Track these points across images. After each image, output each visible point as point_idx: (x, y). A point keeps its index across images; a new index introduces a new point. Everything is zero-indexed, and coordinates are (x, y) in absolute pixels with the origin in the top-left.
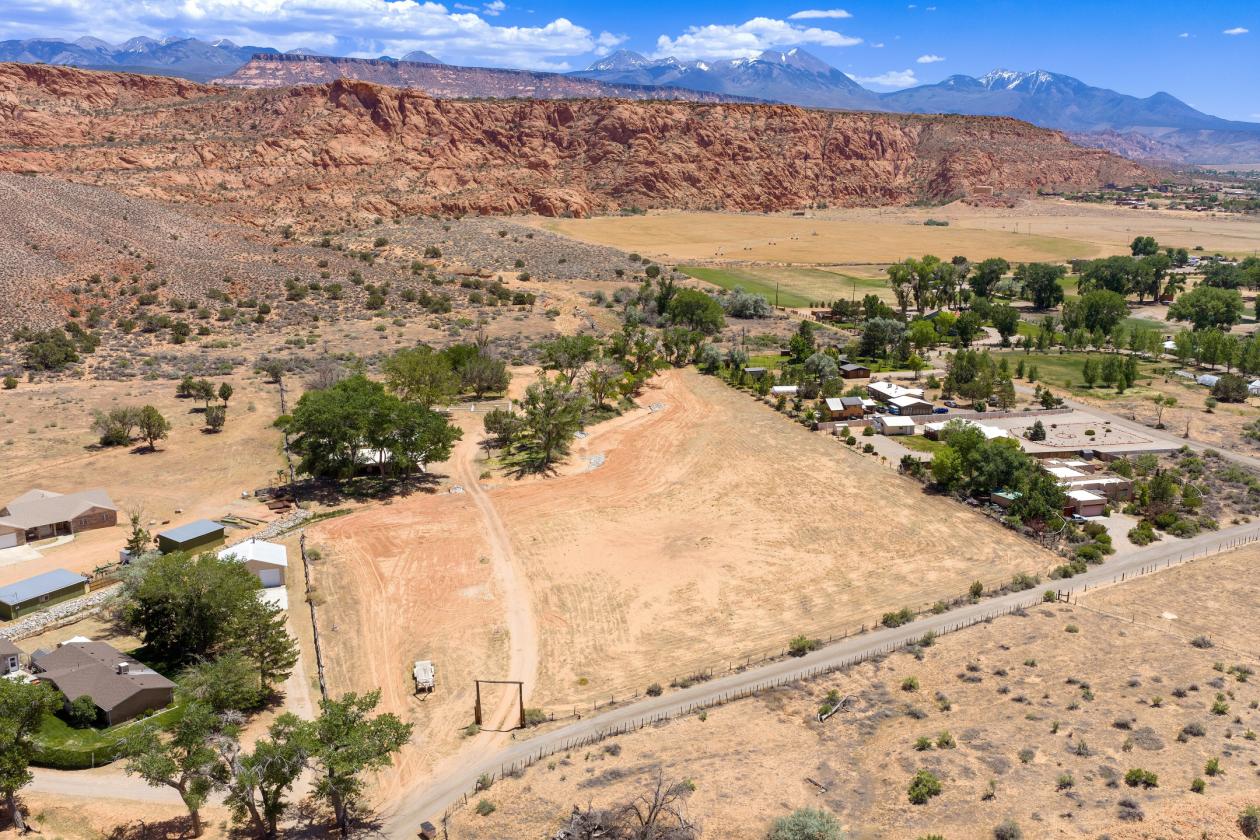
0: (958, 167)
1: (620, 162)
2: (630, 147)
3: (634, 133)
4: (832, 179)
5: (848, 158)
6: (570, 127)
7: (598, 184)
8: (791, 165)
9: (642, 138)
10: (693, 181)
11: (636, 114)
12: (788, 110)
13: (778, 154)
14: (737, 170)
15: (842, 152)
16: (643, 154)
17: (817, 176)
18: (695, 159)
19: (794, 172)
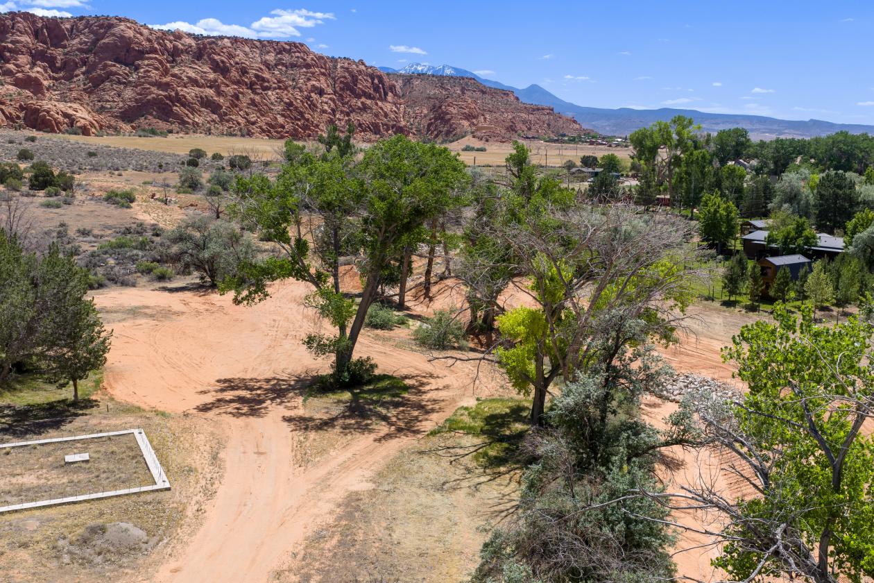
0: (454, 110)
1: (126, 84)
2: (137, 68)
3: (141, 54)
4: (348, 114)
5: (359, 97)
6: (65, 47)
7: (102, 107)
8: (308, 98)
9: (152, 58)
10: (213, 107)
11: (141, 34)
12: (296, 47)
13: (294, 88)
14: (257, 98)
15: (353, 91)
16: (154, 75)
17: (333, 110)
18: (213, 85)
19: (313, 106)
